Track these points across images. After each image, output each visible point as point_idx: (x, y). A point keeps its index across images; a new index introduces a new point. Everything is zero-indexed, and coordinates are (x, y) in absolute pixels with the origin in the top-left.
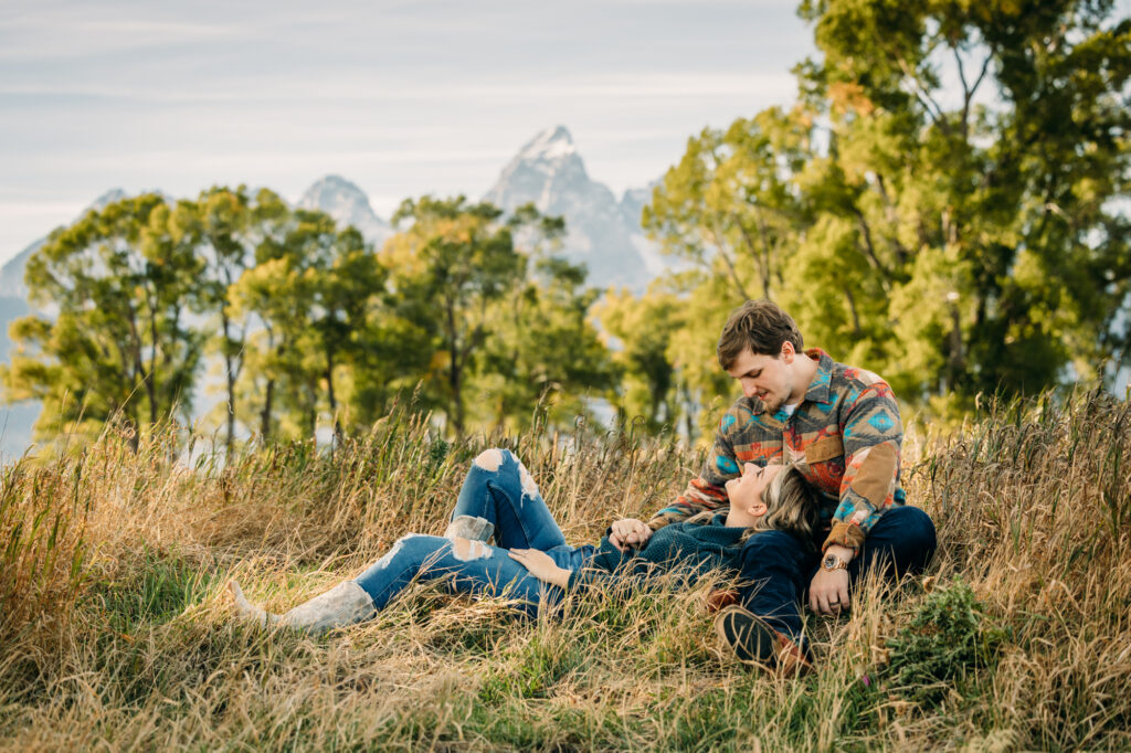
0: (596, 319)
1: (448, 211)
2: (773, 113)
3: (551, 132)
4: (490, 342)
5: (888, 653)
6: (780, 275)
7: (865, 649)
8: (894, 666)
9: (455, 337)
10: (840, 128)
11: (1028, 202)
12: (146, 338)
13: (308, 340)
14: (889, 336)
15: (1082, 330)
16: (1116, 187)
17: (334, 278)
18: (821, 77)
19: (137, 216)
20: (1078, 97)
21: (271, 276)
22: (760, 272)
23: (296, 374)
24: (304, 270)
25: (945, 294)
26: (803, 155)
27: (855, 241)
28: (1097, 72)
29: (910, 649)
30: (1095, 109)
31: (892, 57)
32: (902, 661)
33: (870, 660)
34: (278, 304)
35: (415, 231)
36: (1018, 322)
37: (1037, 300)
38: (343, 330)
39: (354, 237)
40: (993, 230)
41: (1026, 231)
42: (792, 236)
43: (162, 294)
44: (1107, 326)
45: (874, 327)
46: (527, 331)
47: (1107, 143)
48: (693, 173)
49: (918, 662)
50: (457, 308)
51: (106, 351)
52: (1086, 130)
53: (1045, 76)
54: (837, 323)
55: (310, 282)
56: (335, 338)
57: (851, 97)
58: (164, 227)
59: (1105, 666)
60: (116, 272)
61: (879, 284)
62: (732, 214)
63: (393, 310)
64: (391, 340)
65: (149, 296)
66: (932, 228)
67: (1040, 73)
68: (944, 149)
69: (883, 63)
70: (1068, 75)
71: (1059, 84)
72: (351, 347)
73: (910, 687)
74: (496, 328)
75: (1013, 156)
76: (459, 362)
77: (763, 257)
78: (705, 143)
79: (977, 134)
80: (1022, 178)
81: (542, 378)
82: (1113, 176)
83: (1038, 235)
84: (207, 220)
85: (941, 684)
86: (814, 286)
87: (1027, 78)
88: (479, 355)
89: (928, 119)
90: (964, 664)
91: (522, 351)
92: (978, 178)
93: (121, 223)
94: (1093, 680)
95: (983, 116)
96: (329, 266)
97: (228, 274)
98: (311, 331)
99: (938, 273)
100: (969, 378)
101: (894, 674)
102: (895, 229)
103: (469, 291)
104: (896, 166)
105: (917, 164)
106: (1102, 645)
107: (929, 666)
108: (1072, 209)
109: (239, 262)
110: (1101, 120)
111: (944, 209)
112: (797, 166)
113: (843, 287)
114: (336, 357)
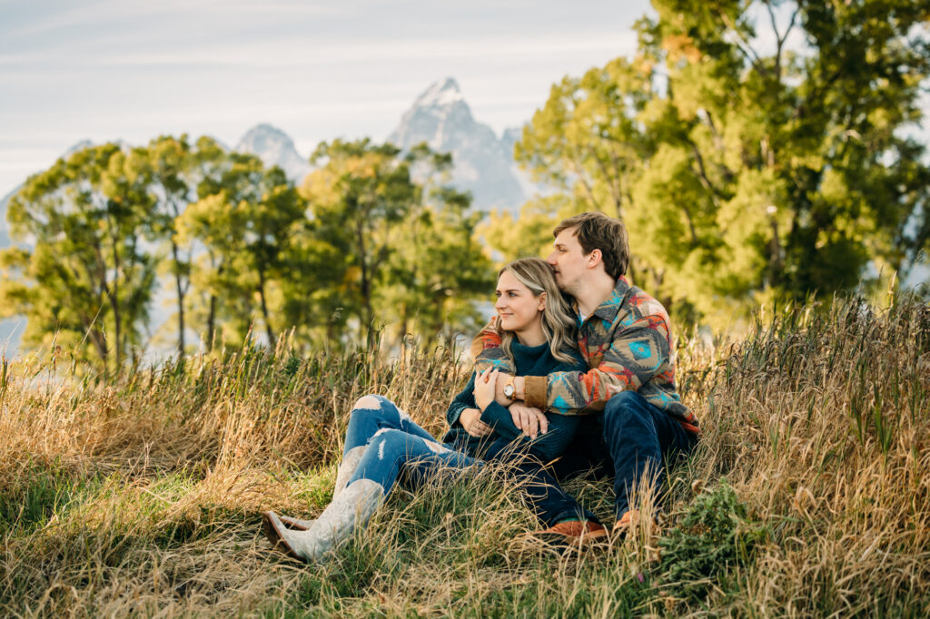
0: (481, 236)
1: (355, 151)
2: (619, 63)
3: (442, 83)
4: (393, 258)
5: (660, 551)
6: (630, 196)
7: (640, 548)
8: (666, 563)
9: (364, 254)
10: (674, 73)
11: (833, 130)
12: (110, 262)
13: (242, 261)
14: (720, 244)
15: (879, 235)
16: (905, 115)
17: (263, 209)
18: (657, 31)
19: (98, 162)
20: (871, 41)
21: (210, 209)
22: (614, 194)
23: (233, 289)
24: (238, 203)
25: (764, 208)
26: (645, 97)
27: (690, 168)
28: (886, 20)
29: (680, 548)
30: (885, 51)
31: (716, 13)
32: (673, 558)
33: (644, 558)
34: (217, 232)
35: (329, 168)
36: (825, 230)
37: (841, 211)
38: (272, 251)
39: (278, 175)
40: (802, 155)
41: (831, 154)
42: (638, 164)
43: (122, 226)
44: (901, 230)
45: (708, 237)
46: (424, 248)
47: (897, 79)
48: (556, 114)
49: (686, 560)
50: (366, 230)
51: (77, 274)
52: (879, 69)
53: (843, 25)
54: (676, 235)
55: (243, 213)
56: (265, 258)
57: (682, 47)
58: (121, 170)
59: (851, 564)
60: (82, 208)
61: (711, 201)
62: (588, 147)
63: (312, 234)
64: (312, 258)
65: (110, 227)
66: (753, 154)
67: (840, 22)
68: (761, 87)
69: (708, 18)
70: (862, 24)
71: (855, 31)
72: (279, 265)
73: (679, 583)
74: (398, 247)
75: (819, 93)
76: (368, 275)
77: (615, 182)
78: (566, 89)
79: (789, 75)
80: (827, 111)
81: (438, 287)
82: (902, 107)
83: (840, 157)
84: (156, 164)
85: (706, 580)
86: (657, 204)
87: (828, 27)
88: (385, 269)
89: (747, 63)
90: (727, 561)
91: (420, 264)
92: (789, 110)
93: (85, 168)
94: (839, 577)
95: (793, 60)
96: (258, 199)
97: (176, 208)
98: (245, 253)
99: (759, 191)
100: (787, 278)
101: (665, 571)
102: (722, 156)
103: (375, 216)
104: (721, 103)
105: (738, 101)
106: (849, 543)
107: (696, 563)
108: (869, 135)
109: (184, 197)
110: (891, 60)
111: (762, 138)
112: (641, 106)
113: (682, 204)
114: (266, 274)
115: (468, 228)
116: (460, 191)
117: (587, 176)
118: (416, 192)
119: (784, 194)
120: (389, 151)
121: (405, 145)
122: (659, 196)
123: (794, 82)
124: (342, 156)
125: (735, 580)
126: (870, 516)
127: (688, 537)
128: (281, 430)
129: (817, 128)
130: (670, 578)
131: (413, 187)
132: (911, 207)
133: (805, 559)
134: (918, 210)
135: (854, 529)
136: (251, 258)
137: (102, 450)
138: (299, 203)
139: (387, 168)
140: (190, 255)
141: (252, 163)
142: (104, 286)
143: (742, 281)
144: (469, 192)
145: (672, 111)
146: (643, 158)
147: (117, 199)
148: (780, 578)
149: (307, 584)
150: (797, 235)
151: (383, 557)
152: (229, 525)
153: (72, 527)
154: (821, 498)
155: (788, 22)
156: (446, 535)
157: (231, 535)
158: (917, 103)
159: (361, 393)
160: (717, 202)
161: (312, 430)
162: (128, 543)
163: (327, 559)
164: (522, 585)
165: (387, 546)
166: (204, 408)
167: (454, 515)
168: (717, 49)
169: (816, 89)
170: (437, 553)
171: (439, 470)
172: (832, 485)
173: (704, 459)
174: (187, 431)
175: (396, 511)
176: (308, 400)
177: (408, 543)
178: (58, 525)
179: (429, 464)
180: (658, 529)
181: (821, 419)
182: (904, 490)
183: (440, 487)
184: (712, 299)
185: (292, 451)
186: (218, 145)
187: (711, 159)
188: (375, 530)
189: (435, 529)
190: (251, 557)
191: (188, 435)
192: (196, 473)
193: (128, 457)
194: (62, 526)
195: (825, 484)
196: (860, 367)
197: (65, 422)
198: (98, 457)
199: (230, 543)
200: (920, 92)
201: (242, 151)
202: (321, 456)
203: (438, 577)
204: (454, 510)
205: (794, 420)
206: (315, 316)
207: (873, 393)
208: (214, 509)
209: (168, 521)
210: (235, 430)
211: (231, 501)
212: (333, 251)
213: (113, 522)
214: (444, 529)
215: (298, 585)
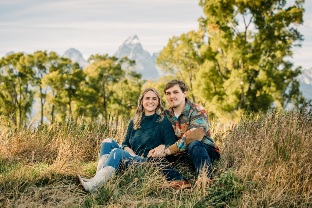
1: (103, 58)
2: (193, 32)
3: (133, 37)
4: (114, 95)
5: (208, 193)
6: (195, 77)
7: (202, 191)
8: (210, 197)
9: (105, 93)
10: (211, 36)
11: (263, 57)
12: (18, 93)
13: (64, 94)
14: (224, 94)
15: (277, 93)
16: (287, 53)
17: (71, 77)
18: (205, 22)
19: (16, 59)
20: (276, 28)
21: (53, 76)
22: (189, 76)
23: (60, 103)
24: (63, 74)
25: (239, 82)
26: (201, 44)
27: (215, 68)
28: (281, 21)
29: (215, 192)
30: (281, 32)
31: (225, 17)
32: (213, 195)
33: (203, 195)
34: (55, 84)
35: (94, 64)
36: (259, 90)
37: (265, 84)
38: (74, 91)
39: (77, 65)
40: (252, 65)
41: (262, 65)
42: (198, 66)
43: (23, 81)
44: (284, 92)
45: (220, 92)
46: (125, 92)
47: (284, 41)
48: (170, 48)
49: (217, 196)
50: (106, 85)
51: (7, 96)
52: (279, 37)
53: (268, 22)
54: (210, 90)
55: (64, 78)
56: (71, 93)
57: (214, 28)
58: (23, 62)
59: (274, 198)
60: (10, 74)
61: (222, 79)
62: (182, 60)
63: (87, 86)
64: (87, 94)
65: (19, 81)
66: (236, 64)
67: (266, 22)
68: (240, 42)
69: (223, 18)
70: (274, 22)
71: (271, 25)
72: (76, 96)
73: (214, 204)
74: (116, 91)
75: (259, 45)
76: (106, 100)
77: (190, 72)
78: (174, 40)
79: (249, 38)
80: (261, 51)
81: (129, 105)
82: (286, 50)
83: (265, 66)
84: (36, 60)
85: (224, 203)
86: (204, 80)
87: (262, 23)
88: (112, 98)
89: (235, 34)
90: (231, 197)
91: (123, 97)
92: (249, 50)
93: (11, 61)
94: (269, 203)
95: (250, 33)
96: (70, 73)
97: (42, 75)
98: (64, 91)
99: (238, 77)
100: (246, 106)
101: (210, 199)
102: (226, 65)
103: (109, 80)
104: (226, 47)
105: (232, 46)
106: (273, 191)
107: (221, 197)
108: (275, 59)
109: (45, 72)
110: (283, 35)
111: (239, 59)
112: (199, 47)
113: (212, 80)
114: (72, 99)
115: (140, 86)
116: (138, 73)
117: (180, 70)
118: (123, 73)
119: (246, 78)
120: (114, 59)
121: (120, 57)
122: (205, 77)
123: (251, 41)
124: (99, 59)
125: (234, 203)
126: (280, 183)
127: (218, 188)
128: (79, 149)
129: (258, 57)
130: (212, 202)
131: (122, 71)
132: (288, 84)
133: (258, 196)
134: (290, 85)
135: (274, 187)
136: (67, 93)
137: (17, 154)
138: (83, 75)
139: (114, 64)
140: (46, 91)
141: (68, 61)
142: (16, 101)
143: (231, 107)
144: (141, 73)
145: (210, 49)
146: (199, 64)
147: (22, 72)
148: (249, 202)
149: (87, 201)
150: (250, 92)
151: (114, 192)
152: (61, 180)
153: (7, 179)
154: (264, 176)
155: (249, 21)
156: (135, 185)
157: (62, 183)
158: (291, 49)
159: (106, 137)
160: (224, 80)
161: (89, 149)
162: (26, 185)
163: (94, 192)
164: (161, 203)
165: (115, 188)
166: (52, 140)
167: (138, 179)
168: (225, 29)
169: (258, 43)
170: (132, 191)
171: (133, 163)
172: (267, 172)
173: (223, 162)
174: (46, 148)
175: (118, 176)
176: (88, 139)
177: (122, 188)
178: (2, 178)
179: (130, 161)
180: (208, 185)
181: (264, 149)
182: (291, 174)
183: (133, 169)
184: (221, 112)
185: (82, 156)
186: (57, 55)
187: (222, 65)
188: (111, 183)
189: (132, 183)
190: (68, 191)
191: (46, 150)
192: (49, 162)
193: (26, 156)
194: (3, 178)
195: (265, 171)
196: (277, 133)
197: (5, 144)
198: (16, 156)
199: (61, 186)
200: (292, 46)
201: (65, 57)
202: (92, 158)
203: (132, 199)
204: (138, 177)
205: (255, 149)
206: (88, 113)
207: (282, 141)
208: (56, 174)
209: (40, 178)
210: (63, 148)
211: (62, 171)
212: (94, 91)
213: (21, 177)
214: (134, 183)
215: (84, 201)
